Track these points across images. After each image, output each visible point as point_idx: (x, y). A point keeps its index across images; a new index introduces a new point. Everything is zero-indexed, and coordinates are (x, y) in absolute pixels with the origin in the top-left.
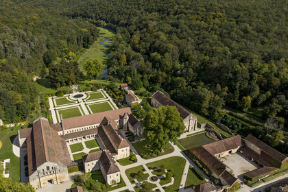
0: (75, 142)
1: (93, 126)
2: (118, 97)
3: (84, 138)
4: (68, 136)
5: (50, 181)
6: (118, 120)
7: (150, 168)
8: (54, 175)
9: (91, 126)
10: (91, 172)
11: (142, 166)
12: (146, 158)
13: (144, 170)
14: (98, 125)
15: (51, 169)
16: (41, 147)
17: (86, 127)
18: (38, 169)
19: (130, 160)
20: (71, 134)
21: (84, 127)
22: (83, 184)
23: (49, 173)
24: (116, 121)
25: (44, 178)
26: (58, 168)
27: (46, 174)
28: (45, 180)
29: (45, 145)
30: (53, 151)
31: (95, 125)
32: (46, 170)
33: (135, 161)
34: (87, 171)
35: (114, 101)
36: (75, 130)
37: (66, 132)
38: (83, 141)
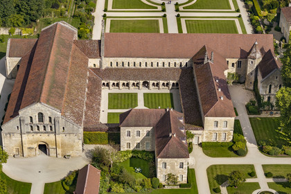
0: (123, 90)
1: (172, 61)
2: (266, 13)
3: (146, 84)
4: (109, 73)
5: (43, 148)
6: (235, 61)
7: (267, 175)
8: (52, 136)
9: (166, 61)
10: (133, 151)
11: (252, 167)
12: (268, 154)
13: (252, 175)
14: (184, 61)
15: (46, 121)
16: (40, 75)
17: (155, 61)
18: (21, 113)
19: (231, 148)
20: (116, 70)
21: (149, 61)
22: (106, 168)
23: (42, 129)
24: (231, 61)
25: (30, 137)
26: (62, 122)
27: (35, 129)
28: (32, 142)
29: (49, 73)
30: (63, 88)
31: (178, 61)
32: (36, 120)
33: (240, 153)
34: (124, 148)
35: (251, 20)
36: (129, 62)
37: (107, 62)
38: (141, 92)
